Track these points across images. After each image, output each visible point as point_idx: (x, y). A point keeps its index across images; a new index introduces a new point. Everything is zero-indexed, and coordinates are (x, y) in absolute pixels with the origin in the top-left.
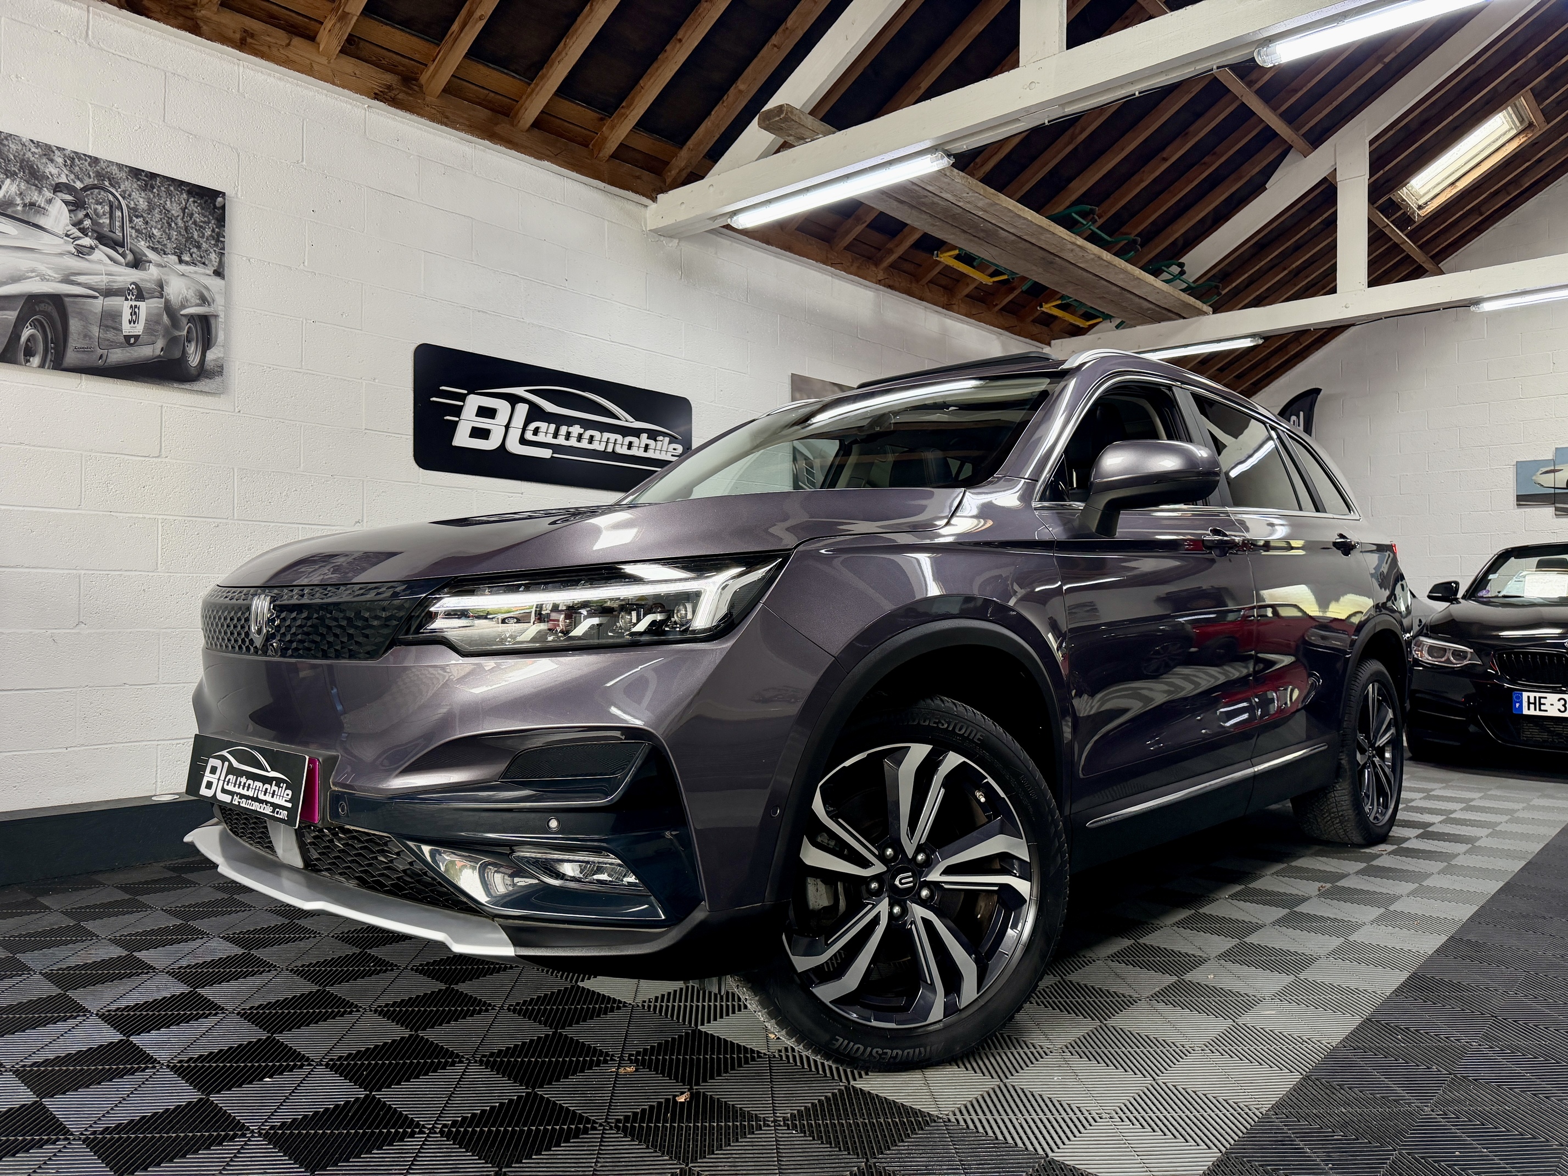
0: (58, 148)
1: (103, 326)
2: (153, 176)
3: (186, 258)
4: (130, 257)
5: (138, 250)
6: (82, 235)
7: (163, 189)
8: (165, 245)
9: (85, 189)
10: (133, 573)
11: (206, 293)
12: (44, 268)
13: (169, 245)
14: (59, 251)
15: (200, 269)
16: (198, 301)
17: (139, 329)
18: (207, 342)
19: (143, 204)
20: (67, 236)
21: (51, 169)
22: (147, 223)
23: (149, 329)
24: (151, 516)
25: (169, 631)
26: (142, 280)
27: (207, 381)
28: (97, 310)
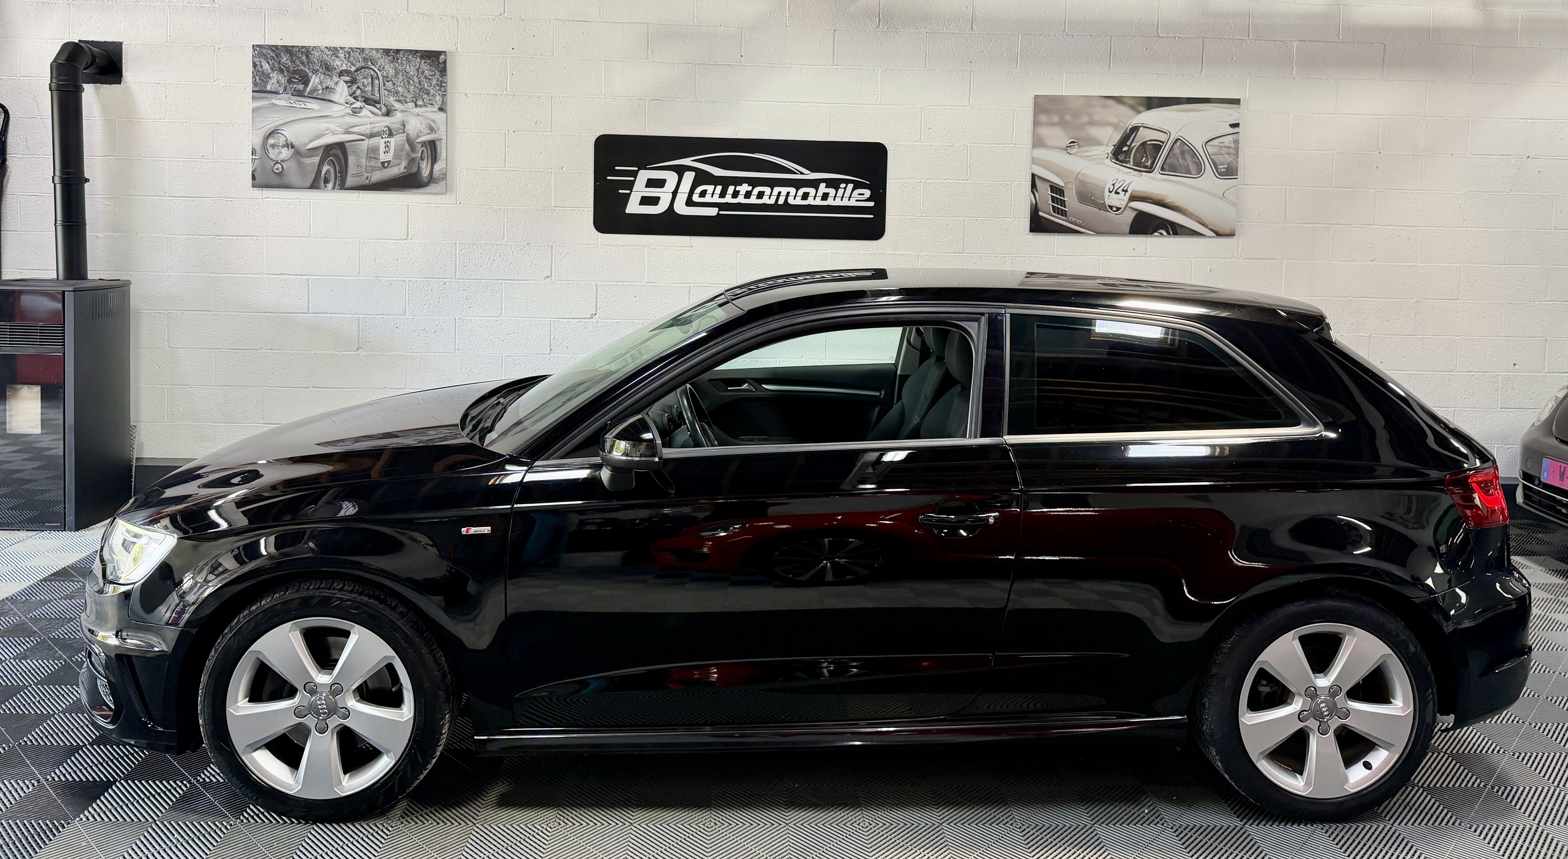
0: (341, 48)
1: (369, 158)
2: (398, 51)
3: (420, 103)
4: (384, 109)
5: (389, 104)
6: (355, 101)
7: (404, 58)
8: (406, 97)
9: (356, 71)
10: (391, 316)
11: (433, 125)
12: (333, 126)
13: (408, 97)
14: (342, 114)
15: (430, 109)
16: (428, 131)
17: (390, 157)
18: (434, 160)
19: (392, 72)
20: (347, 103)
21: (339, 63)
22: (394, 84)
23: (396, 156)
24: (402, 279)
25: (413, 354)
26: (391, 123)
27: (435, 185)
28: (365, 148)
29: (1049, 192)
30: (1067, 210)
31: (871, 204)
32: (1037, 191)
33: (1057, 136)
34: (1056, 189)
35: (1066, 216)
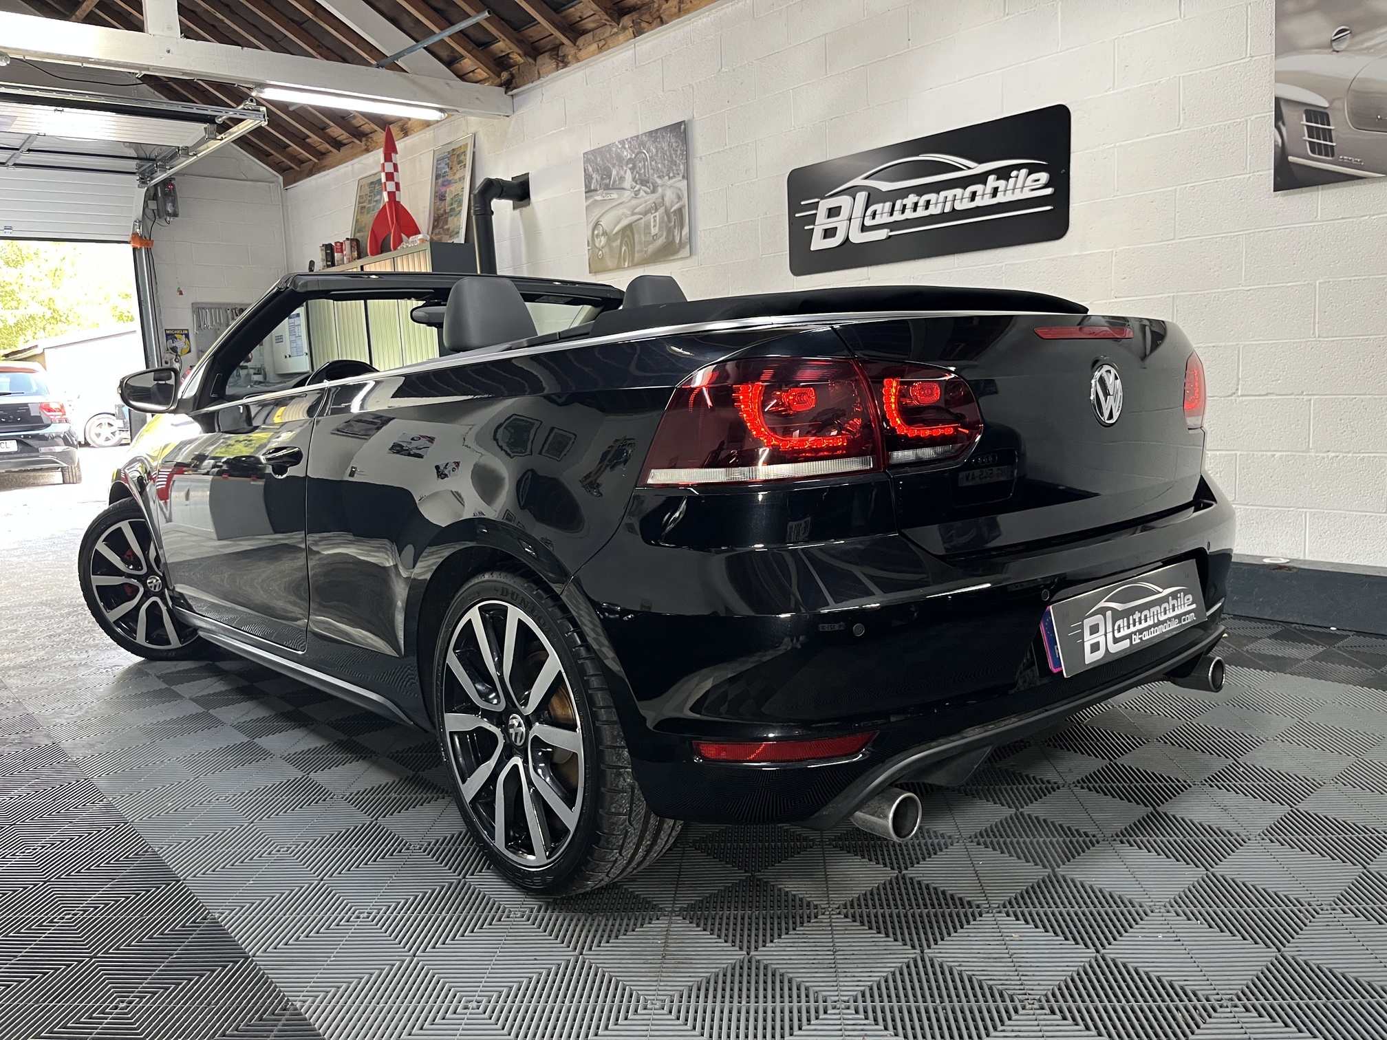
0: (626, 139)
1: (646, 234)
2: (657, 131)
3: (671, 175)
4: (652, 188)
6: (636, 185)
7: (661, 136)
8: (663, 172)
9: (635, 157)
11: (680, 193)
12: (626, 211)
13: (665, 171)
15: (677, 178)
16: (677, 200)
17: (657, 230)
18: (682, 227)
20: (632, 188)
23: (660, 228)
27: (683, 250)
28: (643, 225)
29: (1304, 122)
30: (1334, 144)
31: (1049, 191)
32: (1284, 124)
33: (1316, 27)
34: (1315, 114)
35: (1332, 156)
